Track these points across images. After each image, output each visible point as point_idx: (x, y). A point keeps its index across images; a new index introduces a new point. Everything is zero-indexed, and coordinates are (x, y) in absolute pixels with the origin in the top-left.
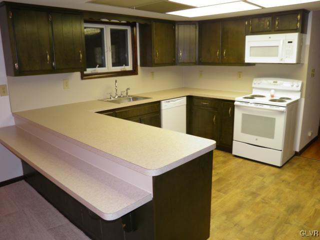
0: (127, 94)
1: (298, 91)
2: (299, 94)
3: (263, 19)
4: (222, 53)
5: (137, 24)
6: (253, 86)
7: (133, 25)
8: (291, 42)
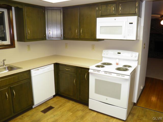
0: (4, 63)
1: (136, 61)
2: (137, 62)
3: (110, 5)
4: (80, 31)
5: (13, 8)
6: (103, 55)
7: (9, 9)
8: (132, 23)
